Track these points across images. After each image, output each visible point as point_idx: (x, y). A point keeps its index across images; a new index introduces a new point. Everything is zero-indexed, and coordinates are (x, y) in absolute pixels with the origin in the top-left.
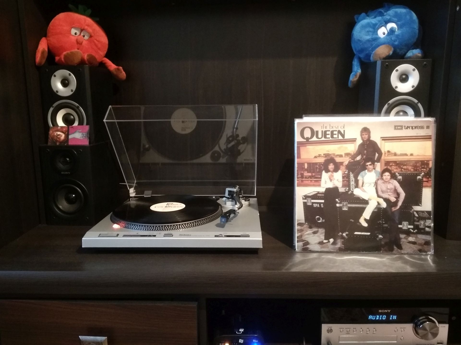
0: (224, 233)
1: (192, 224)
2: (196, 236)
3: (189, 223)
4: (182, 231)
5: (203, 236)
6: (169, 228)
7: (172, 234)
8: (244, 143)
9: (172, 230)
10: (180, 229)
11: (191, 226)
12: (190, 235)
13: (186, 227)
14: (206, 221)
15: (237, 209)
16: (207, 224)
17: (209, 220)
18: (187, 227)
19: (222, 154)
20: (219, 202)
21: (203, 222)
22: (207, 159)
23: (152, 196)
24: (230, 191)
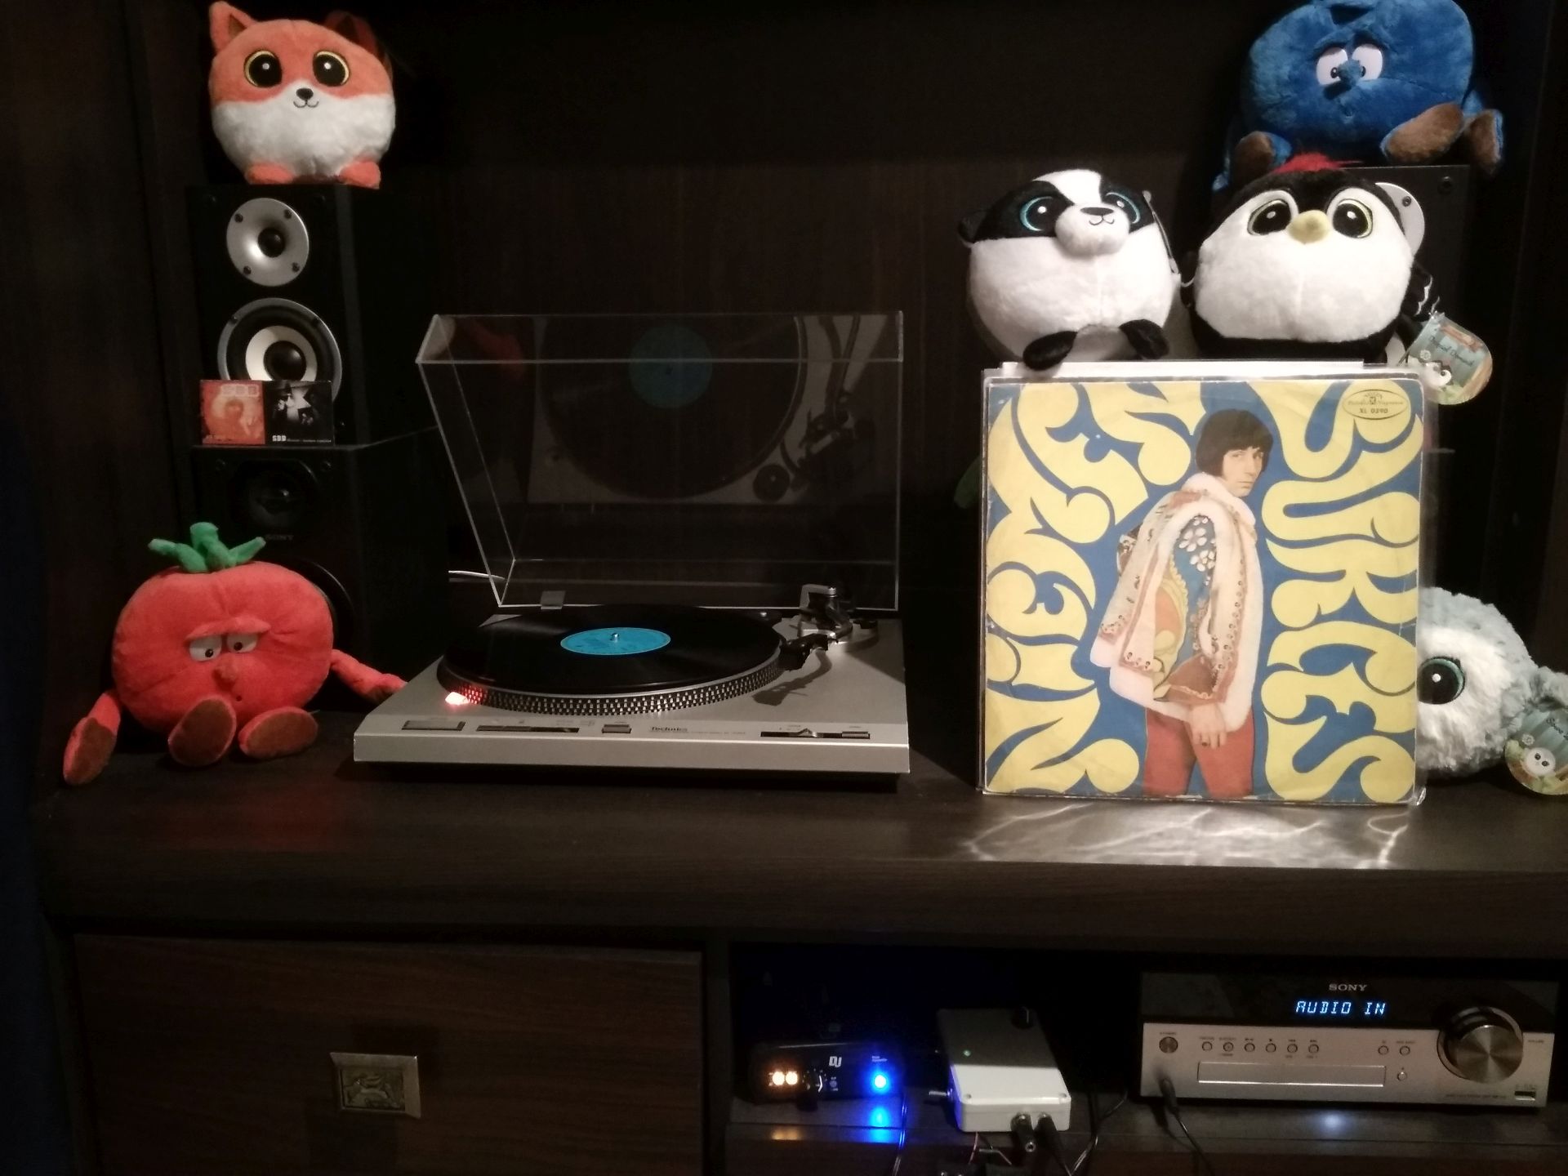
0: (789, 726)
1: (693, 697)
2: (703, 734)
3: (686, 694)
4: (662, 714)
6: (615, 706)
7: (628, 726)
9: (626, 713)
12: (685, 730)
13: (674, 705)
14: (737, 687)
16: (738, 697)
19: (792, 476)
20: (778, 628)
21: (728, 690)
22: (742, 491)
23: (564, 608)
24: (814, 596)
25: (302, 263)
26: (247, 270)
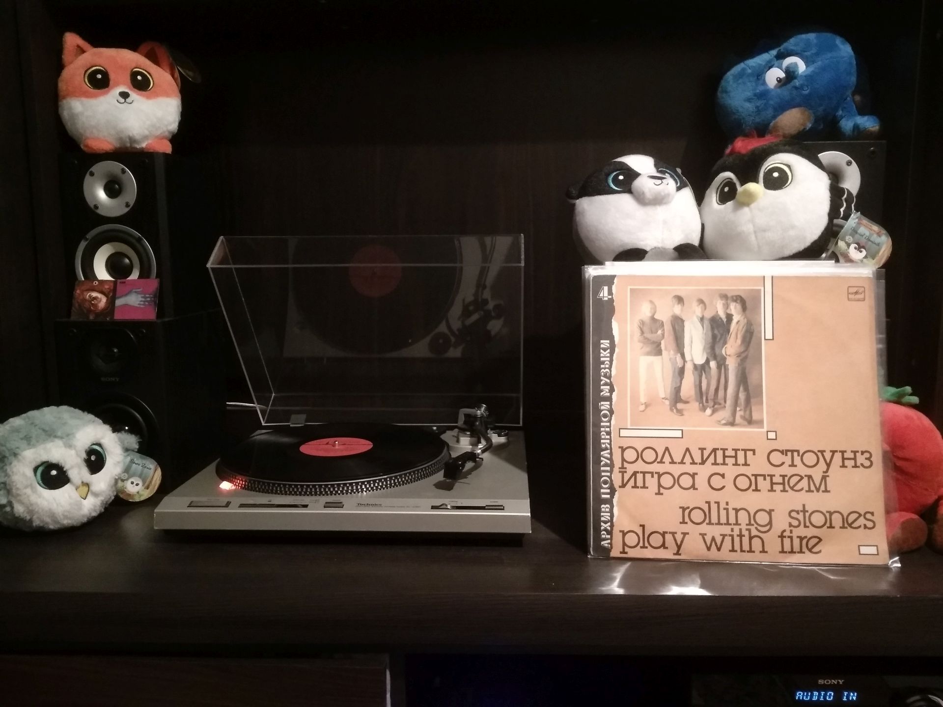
0: (450, 503)
1: (384, 483)
2: (392, 507)
3: (377, 481)
4: (361, 497)
5: (407, 507)
6: (334, 489)
7: (340, 503)
8: (498, 317)
9: (341, 494)
10: (358, 493)
11: (382, 486)
12: (381, 505)
13: (370, 489)
14: (413, 477)
15: (479, 451)
16: (416, 482)
17: (419, 475)
18: (372, 488)
19: (453, 339)
20: (443, 437)
21: (407, 479)
22: (420, 349)
23: (306, 426)
24: (467, 416)
25: (132, 203)
26: (96, 207)
